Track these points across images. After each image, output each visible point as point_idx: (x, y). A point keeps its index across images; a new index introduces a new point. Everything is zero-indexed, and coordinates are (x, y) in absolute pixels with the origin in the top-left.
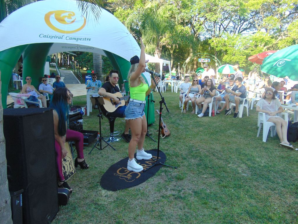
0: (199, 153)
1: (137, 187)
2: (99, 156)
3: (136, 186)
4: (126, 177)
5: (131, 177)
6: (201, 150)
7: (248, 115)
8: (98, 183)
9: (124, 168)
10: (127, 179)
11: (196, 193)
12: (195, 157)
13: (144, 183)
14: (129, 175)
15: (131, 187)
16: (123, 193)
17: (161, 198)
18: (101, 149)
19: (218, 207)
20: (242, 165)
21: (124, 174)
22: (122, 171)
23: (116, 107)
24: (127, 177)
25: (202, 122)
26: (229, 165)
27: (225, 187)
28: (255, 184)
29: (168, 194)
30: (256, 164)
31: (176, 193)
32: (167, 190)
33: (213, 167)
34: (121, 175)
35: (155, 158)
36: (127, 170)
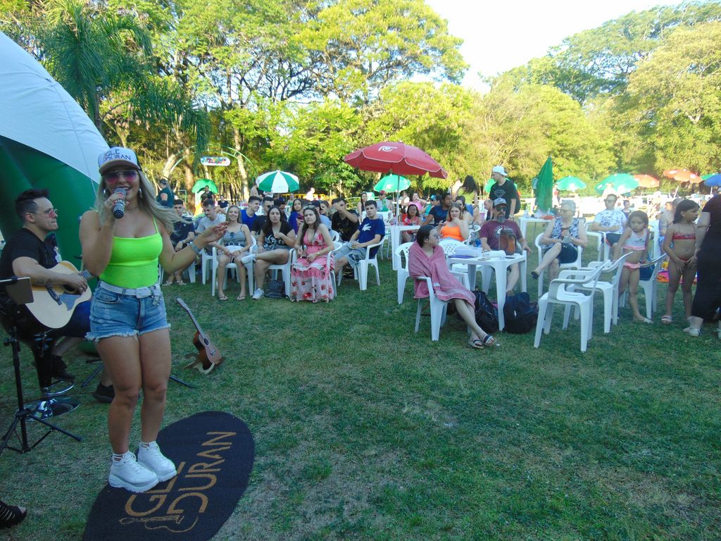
0: (322, 395)
1: (217, 538)
3: (211, 536)
4: (164, 519)
5: (181, 515)
6: (320, 386)
10: (171, 524)
11: (378, 502)
12: (318, 407)
13: (231, 520)
14: (171, 509)
19: (447, 521)
20: (430, 403)
21: (154, 510)
23: (69, 308)
24: (170, 519)
26: (405, 411)
27: (430, 466)
28: (480, 441)
29: (316, 527)
30: (453, 394)
31: (335, 519)
32: (307, 521)
33: (375, 424)
34: (144, 517)
35: (219, 435)
36: (157, 496)
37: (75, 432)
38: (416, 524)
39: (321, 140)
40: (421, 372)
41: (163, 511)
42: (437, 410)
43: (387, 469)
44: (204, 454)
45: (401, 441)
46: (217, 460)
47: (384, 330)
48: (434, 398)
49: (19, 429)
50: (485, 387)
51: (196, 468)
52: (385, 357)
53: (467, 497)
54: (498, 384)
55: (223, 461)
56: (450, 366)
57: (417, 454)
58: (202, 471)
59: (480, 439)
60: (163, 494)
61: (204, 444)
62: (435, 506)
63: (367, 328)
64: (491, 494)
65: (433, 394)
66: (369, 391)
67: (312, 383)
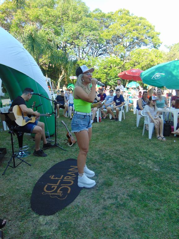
0: (110, 156)
1: (74, 204)
2: (16, 175)
3: (72, 202)
6: (109, 153)
7: (124, 119)
8: (28, 208)
9: (49, 184)
10: (59, 196)
11: (131, 196)
12: (108, 160)
13: (78, 197)
14: (58, 191)
15: (68, 204)
16: (63, 215)
17: (104, 210)
18: (15, 167)
19: (157, 206)
20: (149, 161)
21: (53, 191)
22: (49, 188)
24: (58, 194)
25: (95, 128)
26: (140, 163)
27: (150, 185)
28: (169, 177)
29: (108, 203)
30: (158, 159)
31: (115, 201)
32: (105, 200)
33: (129, 168)
34: (50, 193)
35: (74, 167)
36: (54, 186)
37: (29, 163)
38: (146, 206)
39: (109, 70)
40: (145, 150)
41: (56, 191)
42: (152, 164)
43: (134, 184)
44: (69, 173)
45: (139, 174)
46: (74, 176)
47: (131, 134)
48: (150, 159)
49: (13, 160)
50: (170, 156)
51: (66, 178)
52: (132, 144)
53: (165, 198)
54: (175, 155)
55: (76, 176)
56: (156, 148)
57: (145, 180)
58: (69, 179)
59: (169, 176)
60: (56, 186)
61: (69, 170)
62: (153, 200)
63: (125, 133)
64: (175, 198)
65: (150, 158)
66: (126, 155)
67: (106, 152)
